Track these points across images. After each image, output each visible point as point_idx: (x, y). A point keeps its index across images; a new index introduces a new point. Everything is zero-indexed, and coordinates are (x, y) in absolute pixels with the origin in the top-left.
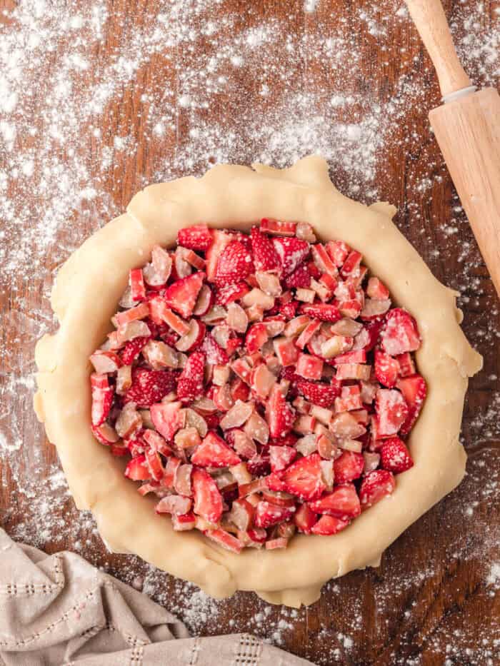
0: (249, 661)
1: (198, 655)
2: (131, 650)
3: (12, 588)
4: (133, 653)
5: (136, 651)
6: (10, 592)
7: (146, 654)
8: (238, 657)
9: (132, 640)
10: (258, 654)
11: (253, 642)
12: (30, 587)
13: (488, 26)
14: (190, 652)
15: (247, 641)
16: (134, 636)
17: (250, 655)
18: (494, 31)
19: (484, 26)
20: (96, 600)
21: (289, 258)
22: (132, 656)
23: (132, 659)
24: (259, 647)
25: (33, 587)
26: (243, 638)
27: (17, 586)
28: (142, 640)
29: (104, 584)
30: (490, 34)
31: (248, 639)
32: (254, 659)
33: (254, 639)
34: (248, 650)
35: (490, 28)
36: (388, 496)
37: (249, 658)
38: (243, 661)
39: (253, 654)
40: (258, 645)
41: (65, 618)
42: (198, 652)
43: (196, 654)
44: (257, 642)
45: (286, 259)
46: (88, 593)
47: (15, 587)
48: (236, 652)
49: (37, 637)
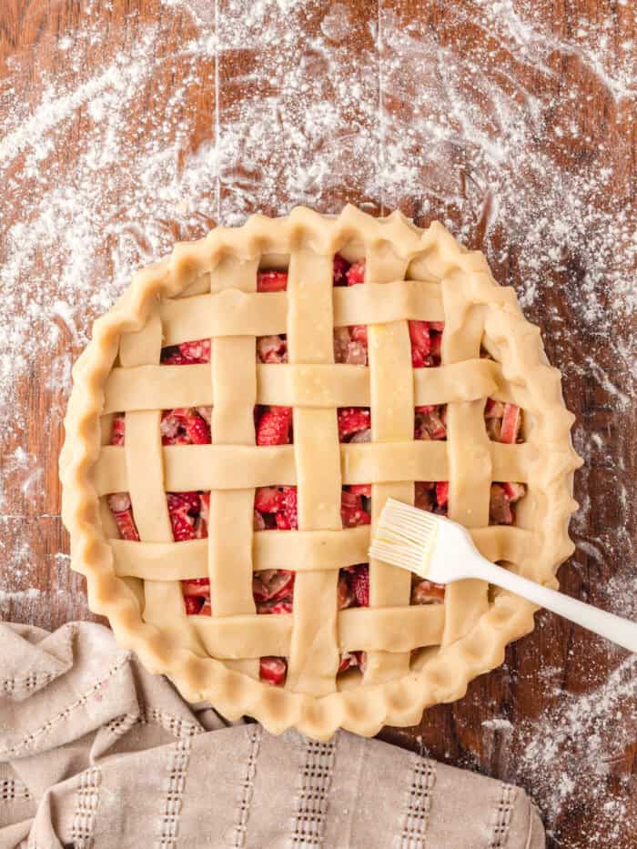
0: (323, 753)
1: (259, 746)
2: (173, 745)
3: (10, 683)
4: (177, 749)
5: (180, 744)
6: (6, 689)
7: (193, 747)
9: (175, 723)
10: (334, 743)
12: (31, 680)
13: (613, 66)
14: (249, 744)
16: (178, 718)
17: (325, 746)
18: (621, 72)
19: (608, 65)
20: (122, 677)
22: (176, 753)
25: (35, 678)
27: (16, 680)
28: (188, 721)
29: (133, 654)
30: (615, 76)
32: (329, 750)
35: (616, 68)
37: (323, 749)
38: (316, 752)
39: (328, 743)
41: (83, 701)
42: (260, 743)
43: (256, 745)
46: (112, 668)
47: (13, 681)
48: (307, 741)
49: (48, 727)
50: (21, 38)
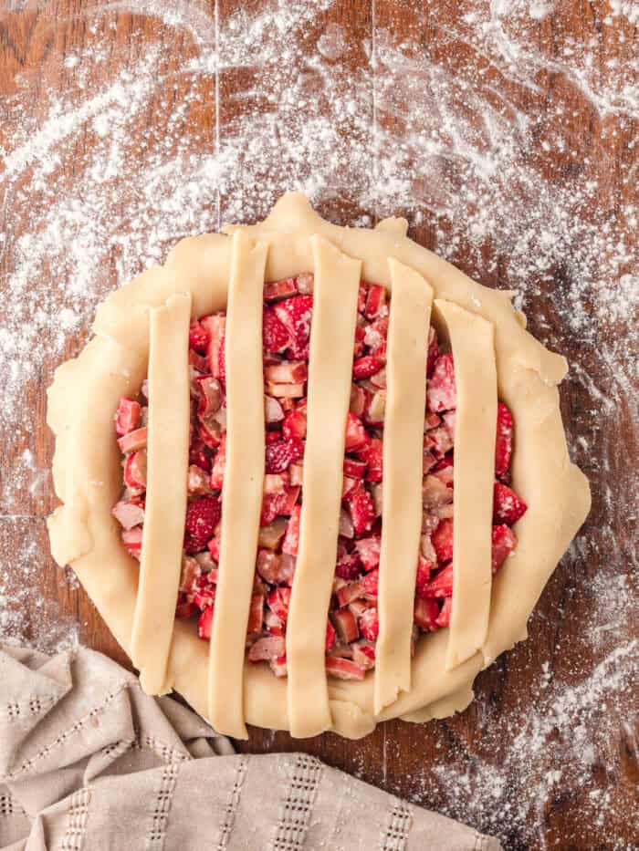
0: (306, 788)
1: (245, 776)
2: (162, 769)
3: (14, 708)
4: (166, 772)
5: (169, 769)
6: (11, 713)
7: (180, 773)
8: (293, 782)
9: (167, 751)
10: (317, 779)
11: (312, 764)
12: (35, 704)
13: (598, 84)
14: (235, 771)
15: (305, 763)
16: (169, 747)
17: (308, 781)
19: (594, 82)
21: (298, 323)
22: (165, 775)
23: (164, 778)
24: (319, 771)
25: (38, 702)
26: (300, 759)
27: (19, 704)
28: (179, 750)
30: (600, 93)
31: (306, 760)
32: (312, 785)
33: (313, 762)
34: (305, 774)
36: (512, 554)
37: (306, 784)
38: (299, 787)
39: (311, 779)
40: (318, 768)
41: (79, 726)
42: (246, 773)
43: (242, 774)
44: (318, 765)
45: (295, 326)
46: (108, 695)
47: (17, 706)
48: (291, 775)
49: (45, 753)
50: (28, 56)
